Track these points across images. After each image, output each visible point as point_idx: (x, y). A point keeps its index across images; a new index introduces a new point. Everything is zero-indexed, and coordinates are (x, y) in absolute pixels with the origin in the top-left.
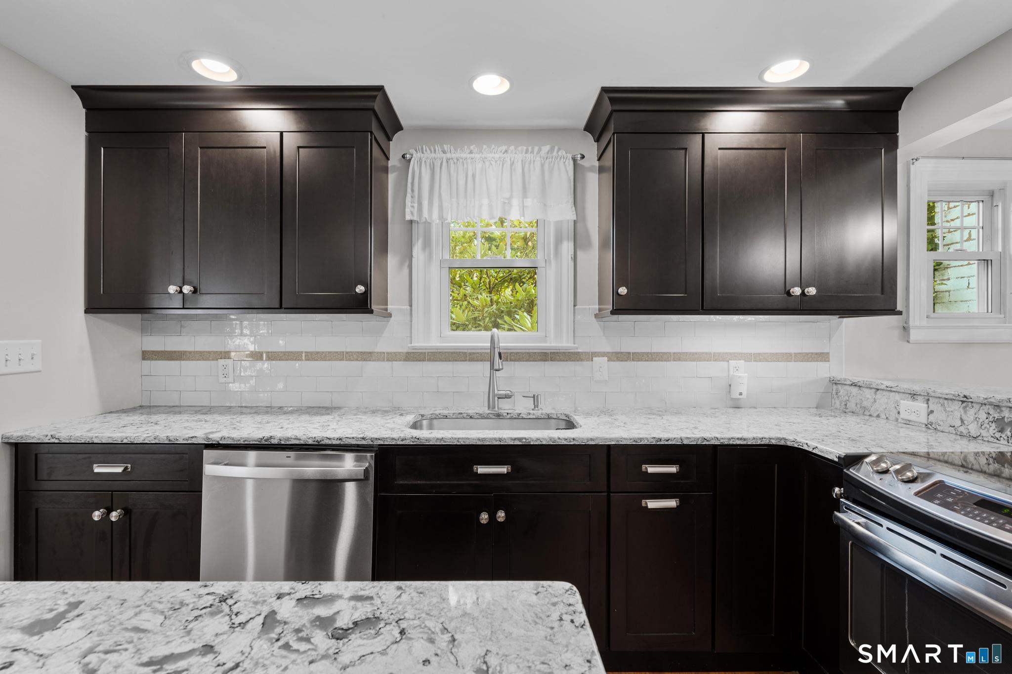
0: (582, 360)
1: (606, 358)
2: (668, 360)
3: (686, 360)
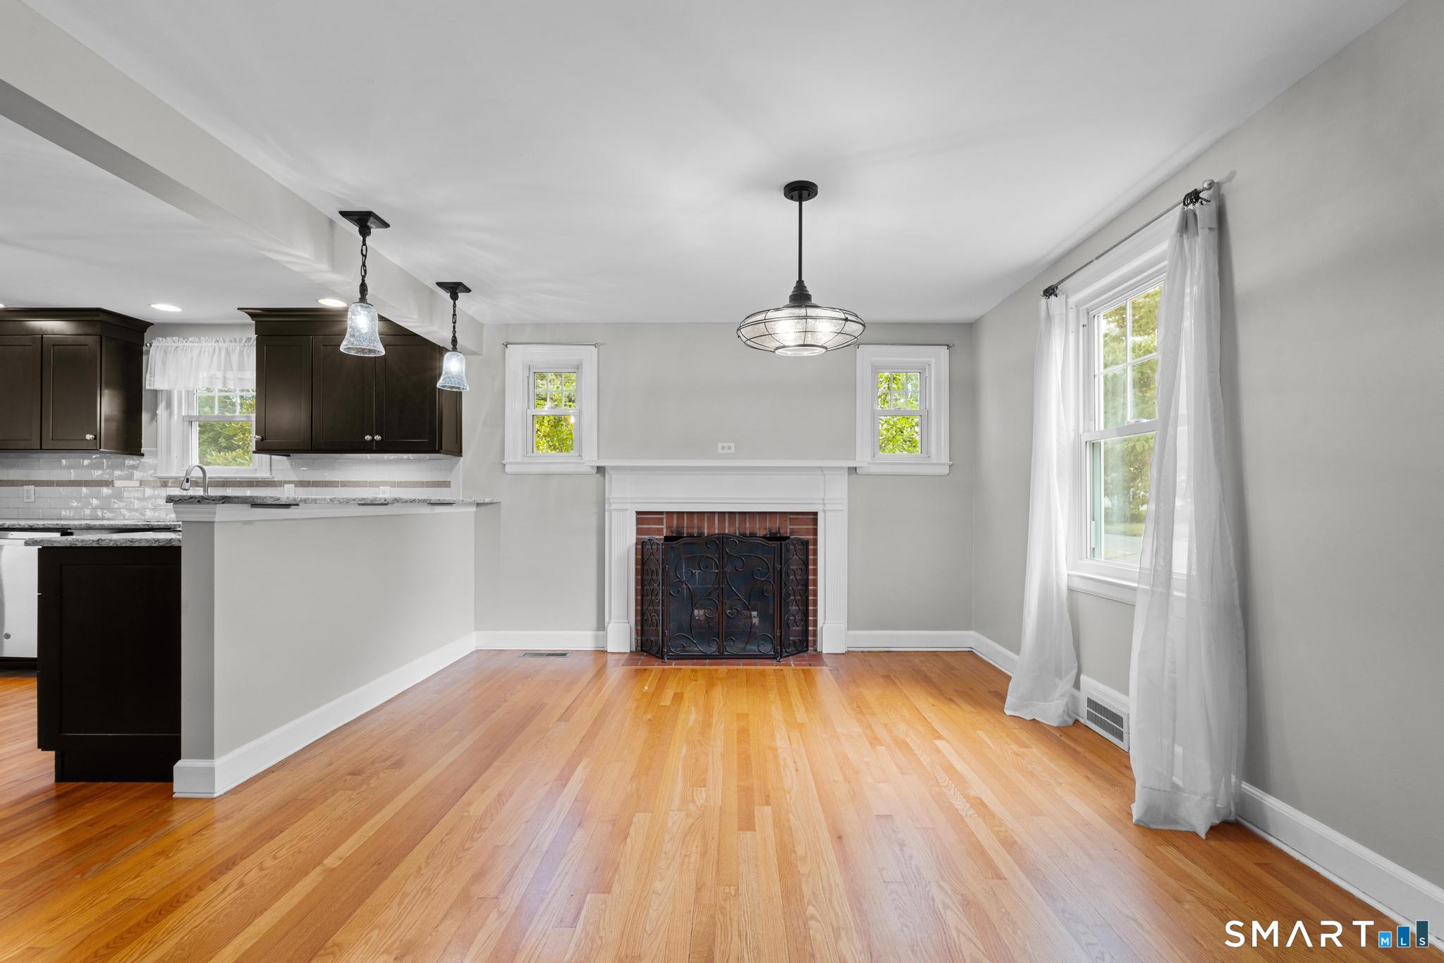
0: (277, 486)
1: (293, 485)
2: (336, 486)
3: (350, 487)
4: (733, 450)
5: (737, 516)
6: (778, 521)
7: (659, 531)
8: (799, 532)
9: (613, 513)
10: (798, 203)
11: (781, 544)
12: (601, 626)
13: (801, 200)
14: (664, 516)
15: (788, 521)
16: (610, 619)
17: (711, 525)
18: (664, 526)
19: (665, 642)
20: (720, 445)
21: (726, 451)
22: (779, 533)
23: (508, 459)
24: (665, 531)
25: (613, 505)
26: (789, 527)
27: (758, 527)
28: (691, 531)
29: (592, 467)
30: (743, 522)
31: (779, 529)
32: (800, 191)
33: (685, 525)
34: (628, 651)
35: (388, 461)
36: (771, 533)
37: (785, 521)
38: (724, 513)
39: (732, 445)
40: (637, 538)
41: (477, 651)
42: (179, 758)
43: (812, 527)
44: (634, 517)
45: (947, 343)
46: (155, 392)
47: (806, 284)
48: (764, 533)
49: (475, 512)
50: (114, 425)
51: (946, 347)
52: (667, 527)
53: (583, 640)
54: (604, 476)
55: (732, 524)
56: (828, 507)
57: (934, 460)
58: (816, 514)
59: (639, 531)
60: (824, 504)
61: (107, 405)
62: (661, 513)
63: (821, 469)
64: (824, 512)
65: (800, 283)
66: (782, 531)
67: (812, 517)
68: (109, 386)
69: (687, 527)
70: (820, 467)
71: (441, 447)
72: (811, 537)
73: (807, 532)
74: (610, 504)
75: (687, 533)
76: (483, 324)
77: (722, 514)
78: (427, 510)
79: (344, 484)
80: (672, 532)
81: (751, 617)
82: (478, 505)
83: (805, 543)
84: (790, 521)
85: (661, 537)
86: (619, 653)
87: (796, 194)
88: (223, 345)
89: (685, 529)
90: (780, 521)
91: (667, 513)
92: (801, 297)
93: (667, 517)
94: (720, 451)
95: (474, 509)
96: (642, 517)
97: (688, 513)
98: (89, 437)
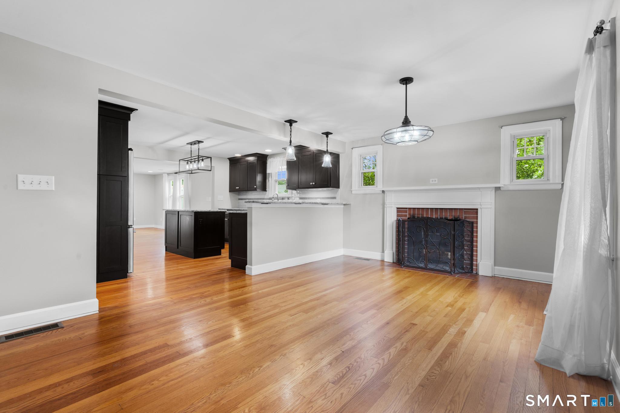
4: (437, 182)
5: (439, 210)
6: (458, 213)
7: (405, 216)
8: (469, 218)
9: (387, 208)
10: (405, 85)
11: (454, 223)
12: (383, 251)
13: (406, 84)
14: (408, 209)
15: (463, 213)
16: (386, 249)
17: (427, 213)
18: (407, 214)
19: (403, 259)
20: (431, 180)
21: (434, 182)
22: (459, 218)
23: (353, 189)
24: (408, 216)
25: (387, 205)
26: (464, 215)
27: (448, 215)
28: (418, 216)
29: (380, 191)
30: (441, 213)
31: (459, 216)
32: (406, 81)
33: (416, 213)
34: (392, 262)
35: (320, 191)
36: (455, 218)
37: (462, 213)
38: (433, 208)
39: (437, 179)
40: (397, 218)
41: (343, 255)
42: (247, 265)
43: (476, 216)
44: (395, 210)
45: (560, 117)
46: (269, 173)
47: (408, 117)
48: (452, 218)
49: (343, 207)
50: (260, 183)
51: (560, 119)
52: (409, 214)
53: (376, 256)
54: (384, 194)
55: (436, 213)
56: (483, 206)
57: (551, 182)
58: (477, 209)
59: (398, 216)
60: (481, 205)
61: (259, 178)
62: (407, 208)
63: (479, 188)
64: (481, 209)
65: (406, 117)
66: (460, 217)
67: (476, 211)
68: (260, 173)
69: (417, 214)
70: (478, 188)
71: (330, 186)
72: (475, 220)
73: (473, 218)
74: (386, 205)
75: (417, 217)
76: (345, 142)
77: (432, 209)
78: (322, 206)
79: (309, 198)
80: (411, 216)
81: (448, 255)
82: (344, 205)
83: (472, 223)
84: (464, 213)
85: (406, 218)
86: (389, 262)
87: (405, 82)
88: (282, 159)
89: (416, 215)
90: (459, 212)
91: (409, 208)
92: (406, 122)
93: (409, 210)
94: (431, 182)
95: (343, 206)
96: (399, 210)
97: (417, 208)
98: (255, 187)
